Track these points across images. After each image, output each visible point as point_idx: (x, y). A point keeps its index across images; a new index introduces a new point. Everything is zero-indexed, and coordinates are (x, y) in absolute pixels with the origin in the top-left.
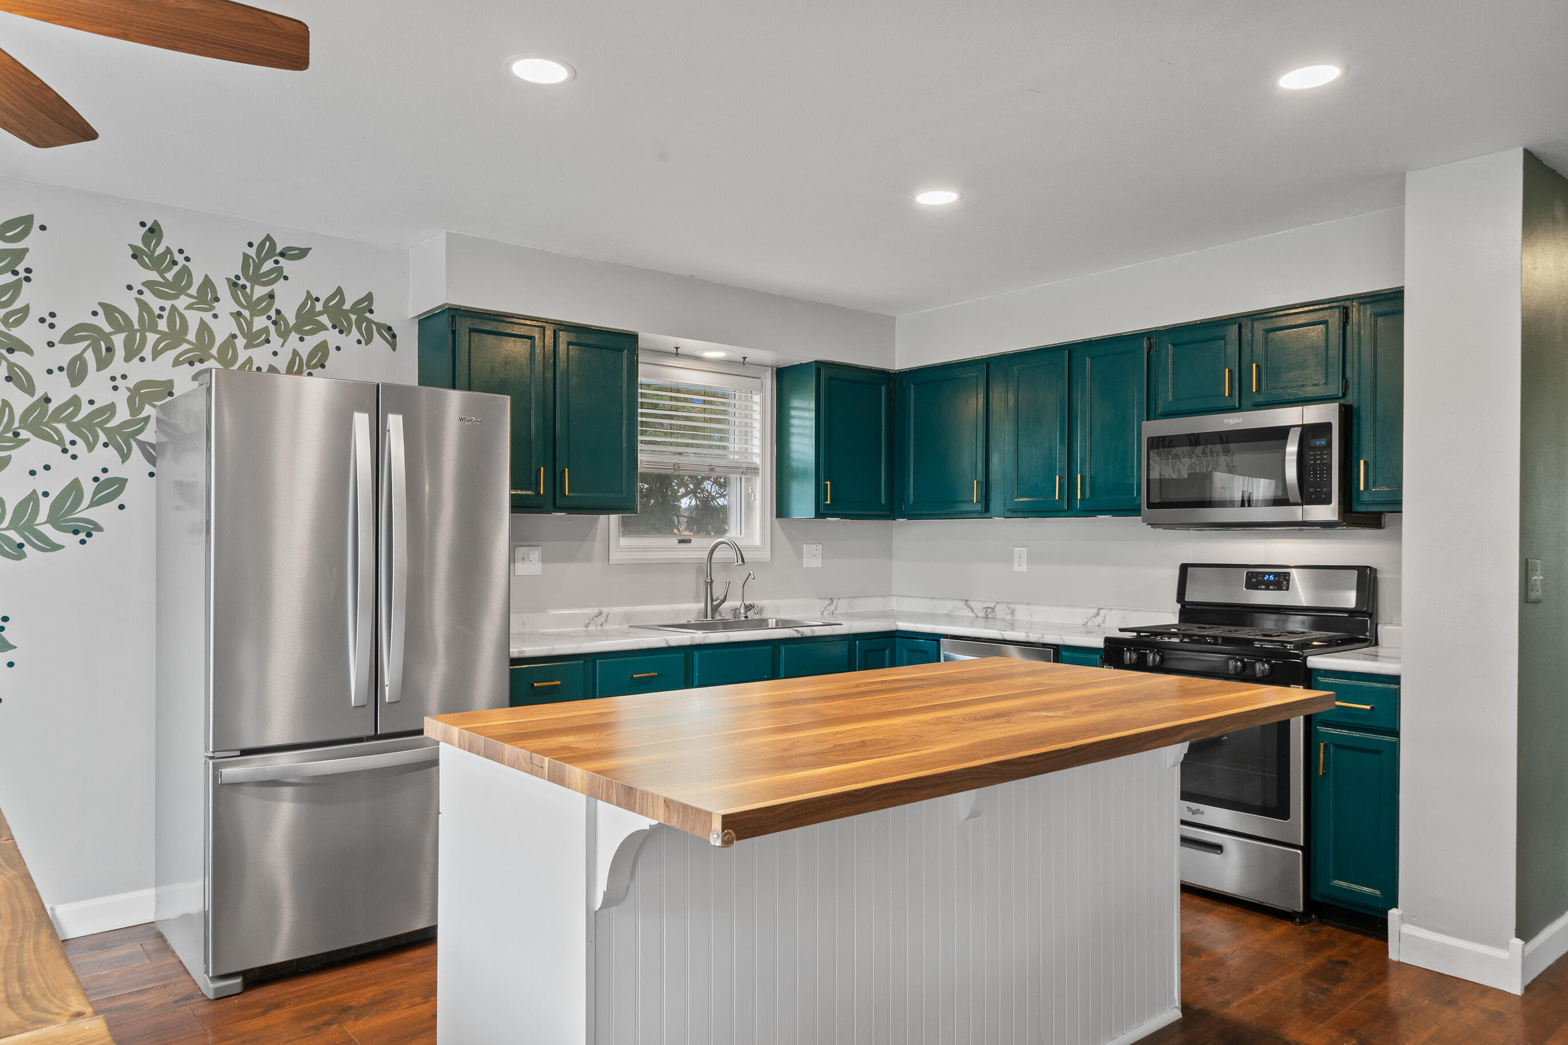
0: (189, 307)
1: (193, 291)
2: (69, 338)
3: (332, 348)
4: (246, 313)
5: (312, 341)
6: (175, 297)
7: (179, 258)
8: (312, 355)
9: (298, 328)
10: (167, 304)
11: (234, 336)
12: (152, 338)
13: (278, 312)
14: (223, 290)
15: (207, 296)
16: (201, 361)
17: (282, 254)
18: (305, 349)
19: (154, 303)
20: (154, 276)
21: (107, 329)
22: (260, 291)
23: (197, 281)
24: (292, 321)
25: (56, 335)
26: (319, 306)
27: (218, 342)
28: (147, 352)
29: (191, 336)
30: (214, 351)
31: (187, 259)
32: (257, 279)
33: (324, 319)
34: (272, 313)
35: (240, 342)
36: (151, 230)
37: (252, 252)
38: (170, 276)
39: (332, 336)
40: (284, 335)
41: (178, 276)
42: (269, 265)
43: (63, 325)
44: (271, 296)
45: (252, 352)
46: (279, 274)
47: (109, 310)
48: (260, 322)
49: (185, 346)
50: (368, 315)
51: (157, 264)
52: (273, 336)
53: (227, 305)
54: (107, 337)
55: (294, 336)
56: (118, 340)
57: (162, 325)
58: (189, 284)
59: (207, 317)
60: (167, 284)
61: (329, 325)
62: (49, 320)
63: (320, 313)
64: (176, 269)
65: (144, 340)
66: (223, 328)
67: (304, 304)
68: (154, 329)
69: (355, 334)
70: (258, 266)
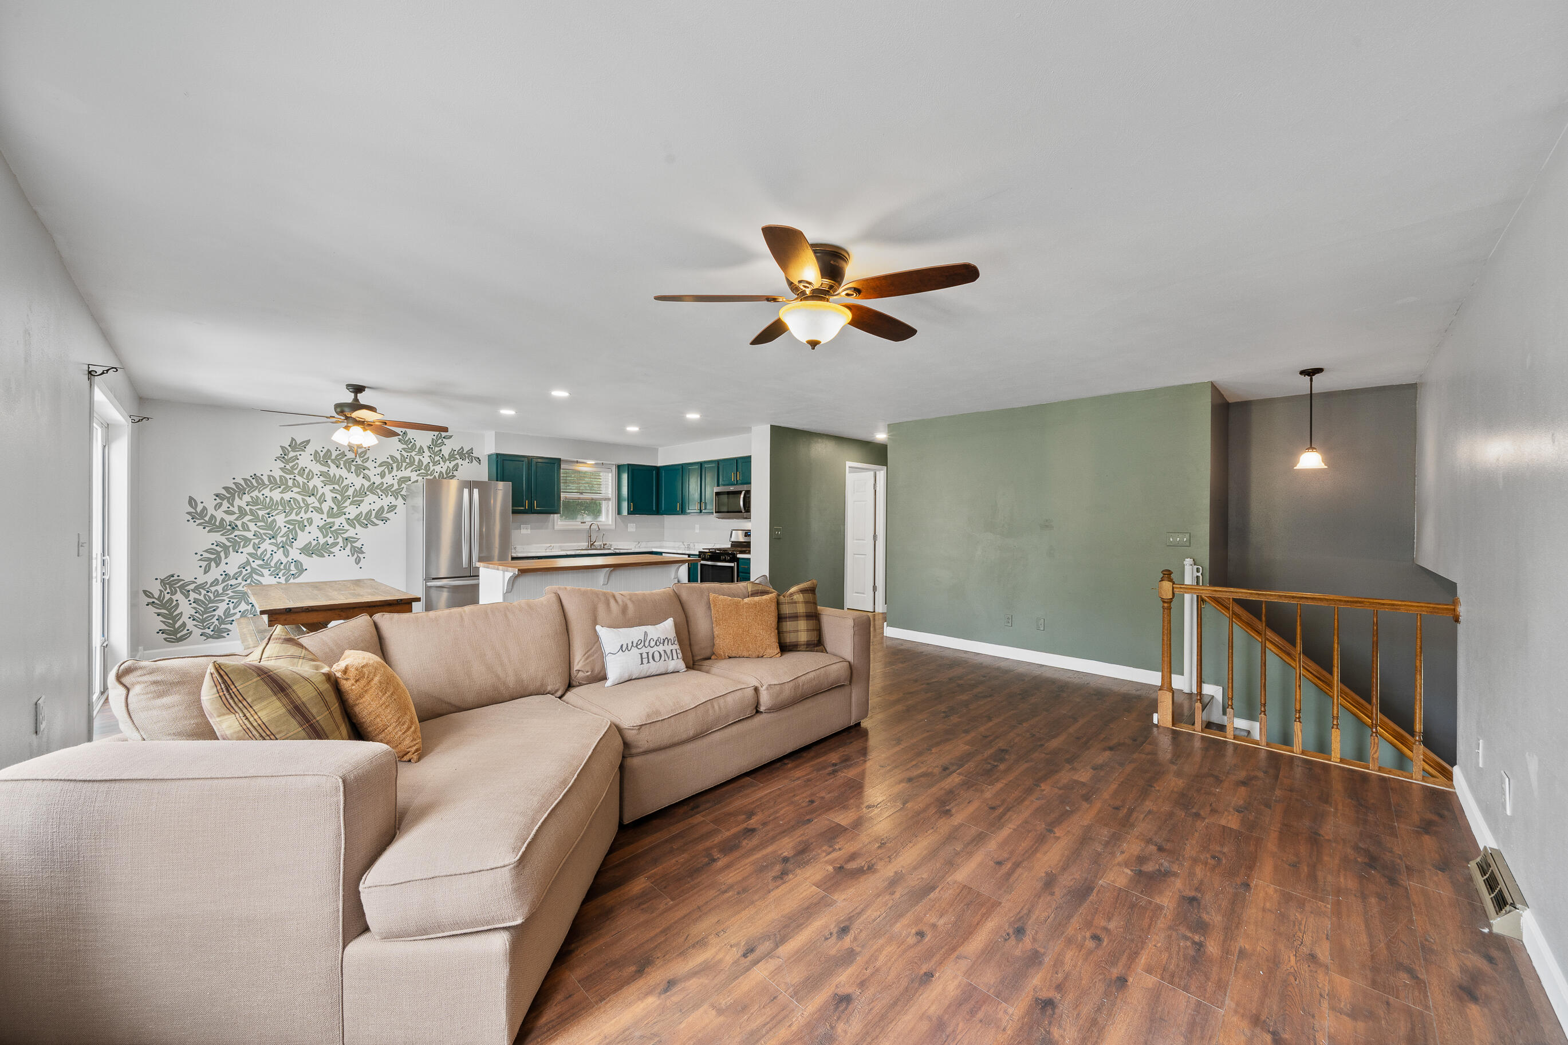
0: (416, 455)
1: (417, 450)
2: (380, 465)
3: (460, 465)
4: (433, 456)
5: (453, 463)
6: (412, 452)
7: (413, 442)
8: (453, 467)
9: (449, 460)
10: (409, 454)
11: (429, 463)
12: (404, 464)
13: (443, 455)
14: (426, 450)
15: (421, 451)
16: (419, 470)
17: (444, 438)
18: (451, 466)
19: (405, 454)
20: (405, 446)
21: (391, 462)
22: (437, 449)
23: (418, 447)
24: (447, 457)
25: (376, 465)
26: (456, 453)
27: (424, 465)
28: (403, 469)
29: (416, 463)
30: (423, 467)
31: (415, 441)
32: (436, 446)
33: (457, 456)
34: (441, 455)
35: (431, 464)
36: (404, 433)
37: (435, 438)
38: (410, 446)
39: (460, 461)
40: (445, 462)
41: (412, 446)
42: (440, 441)
43: (379, 462)
44: (441, 450)
45: (434, 467)
46: (443, 444)
47: (392, 457)
48: (437, 458)
49: (414, 466)
50: (471, 454)
51: (406, 443)
52: (441, 462)
53: (427, 453)
54: (391, 465)
55: (448, 462)
56: (395, 465)
57: (408, 460)
58: (416, 448)
59: (421, 457)
60: (409, 448)
61: (459, 458)
62: (375, 461)
63: (456, 455)
64: (412, 444)
65: (402, 465)
66: (426, 460)
67: (451, 452)
68: (405, 462)
69: (467, 460)
70: (436, 442)
